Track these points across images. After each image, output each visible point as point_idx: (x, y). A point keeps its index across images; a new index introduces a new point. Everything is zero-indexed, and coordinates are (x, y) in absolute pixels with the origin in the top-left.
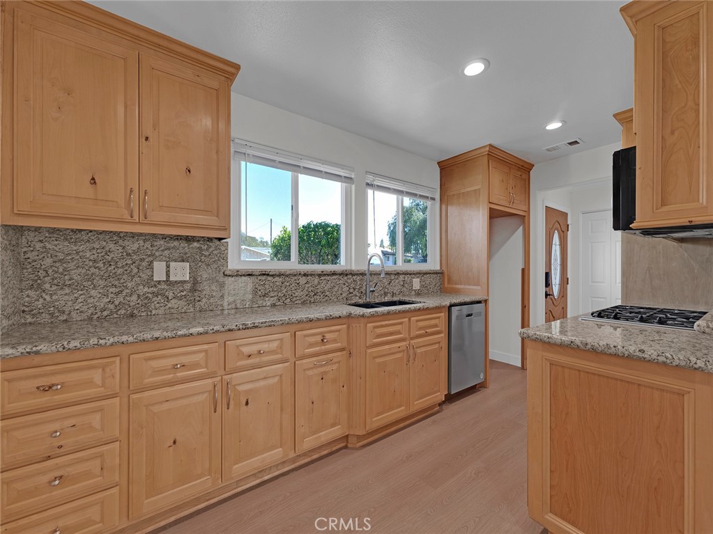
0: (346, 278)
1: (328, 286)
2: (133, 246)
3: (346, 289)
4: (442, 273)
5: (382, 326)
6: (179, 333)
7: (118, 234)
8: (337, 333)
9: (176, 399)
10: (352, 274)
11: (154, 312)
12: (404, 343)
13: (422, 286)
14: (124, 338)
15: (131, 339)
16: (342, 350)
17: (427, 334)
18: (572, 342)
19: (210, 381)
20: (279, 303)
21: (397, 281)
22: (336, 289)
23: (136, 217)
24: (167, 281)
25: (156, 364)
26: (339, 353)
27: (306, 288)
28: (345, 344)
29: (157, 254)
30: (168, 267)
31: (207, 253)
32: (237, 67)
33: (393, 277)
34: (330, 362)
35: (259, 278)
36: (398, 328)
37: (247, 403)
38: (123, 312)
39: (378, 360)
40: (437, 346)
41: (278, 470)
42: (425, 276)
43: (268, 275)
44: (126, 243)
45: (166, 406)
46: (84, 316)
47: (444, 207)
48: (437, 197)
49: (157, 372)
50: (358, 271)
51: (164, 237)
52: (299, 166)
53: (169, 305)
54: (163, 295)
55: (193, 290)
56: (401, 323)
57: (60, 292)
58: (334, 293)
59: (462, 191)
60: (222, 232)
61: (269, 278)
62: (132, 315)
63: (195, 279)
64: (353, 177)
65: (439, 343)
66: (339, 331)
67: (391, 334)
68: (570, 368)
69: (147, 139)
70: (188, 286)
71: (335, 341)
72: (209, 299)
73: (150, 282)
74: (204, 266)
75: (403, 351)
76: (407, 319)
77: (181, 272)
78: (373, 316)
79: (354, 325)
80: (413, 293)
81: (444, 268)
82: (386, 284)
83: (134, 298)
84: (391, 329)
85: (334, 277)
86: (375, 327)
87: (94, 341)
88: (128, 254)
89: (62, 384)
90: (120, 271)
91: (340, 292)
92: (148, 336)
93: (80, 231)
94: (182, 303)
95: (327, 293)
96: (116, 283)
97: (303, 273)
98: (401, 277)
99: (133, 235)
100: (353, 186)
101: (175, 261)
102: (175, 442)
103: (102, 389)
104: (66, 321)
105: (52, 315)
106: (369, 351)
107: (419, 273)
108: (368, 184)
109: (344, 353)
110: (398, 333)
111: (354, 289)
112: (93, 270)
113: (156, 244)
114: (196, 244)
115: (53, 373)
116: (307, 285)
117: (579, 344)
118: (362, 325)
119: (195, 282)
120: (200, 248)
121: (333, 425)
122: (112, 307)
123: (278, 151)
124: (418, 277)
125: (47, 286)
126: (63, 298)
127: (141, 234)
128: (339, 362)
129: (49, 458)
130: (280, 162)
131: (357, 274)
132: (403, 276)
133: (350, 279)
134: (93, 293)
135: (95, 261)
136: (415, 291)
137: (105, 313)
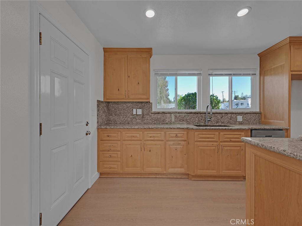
0: (197, 115)
1: (189, 118)
2: (129, 105)
3: (197, 119)
4: (260, 113)
5: (203, 134)
6: (132, 127)
7: (125, 102)
8: (183, 134)
9: (132, 145)
10: (200, 113)
11: (133, 123)
12: (216, 143)
13: (243, 120)
14: (121, 127)
15: (122, 128)
16: (185, 141)
17: (231, 141)
18: (258, 144)
19: (140, 142)
20: (169, 123)
21: (226, 117)
22: (192, 119)
23: (127, 98)
24: (136, 114)
25: (127, 135)
26: (183, 142)
27: (179, 118)
28: (186, 139)
29: (134, 107)
30: (136, 110)
31: (146, 106)
32: (151, 49)
33: (224, 115)
34: (179, 144)
35: (162, 114)
36: (212, 136)
37: (150, 151)
38: (127, 122)
39: (200, 148)
40: (239, 148)
41: (161, 176)
42: (246, 115)
43: (165, 113)
44: (128, 104)
45: (130, 146)
46: (120, 122)
47: (262, 77)
48: (258, 72)
49: (128, 137)
50: (203, 112)
51: (136, 102)
52: (177, 74)
53: (137, 121)
54: (135, 118)
55: (143, 117)
56: (214, 134)
57: (115, 116)
58: (192, 121)
59: (273, 67)
60: (148, 100)
61: (165, 114)
62: (129, 123)
63: (143, 114)
64: (201, 73)
65: (241, 147)
66: (183, 133)
67: (208, 138)
68: (262, 158)
69: (129, 77)
70: (141, 116)
71: (181, 137)
72: (147, 120)
73: (132, 114)
74: (145, 110)
75: (216, 146)
76: (218, 133)
77: (140, 112)
78: (197, 129)
79: (190, 132)
80: (238, 123)
81: (262, 111)
82: (220, 118)
83: (129, 118)
84: (208, 136)
85: (191, 114)
86: (199, 134)
87: (116, 127)
88: (128, 107)
89: (111, 136)
90: (126, 111)
91: (194, 120)
92: (126, 127)
93: (119, 102)
94: (140, 121)
95: (188, 120)
96: (125, 115)
97: (177, 113)
98: (229, 115)
99: (129, 102)
100: (202, 77)
101: (138, 109)
102: (132, 156)
103: (117, 138)
104: (116, 123)
105: (114, 121)
106: (196, 143)
107: (242, 113)
108: (209, 75)
109: (186, 142)
110: (213, 138)
111: (201, 120)
112: (121, 111)
113: (134, 104)
114: (143, 104)
115: (109, 133)
116: (179, 117)
117: (260, 145)
118: (193, 132)
119: (143, 115)
120: (144, 105)
121: (181, 168)
122: (124, 120)
123: (169, 70)
124: (241, 115)
125: (113, 115)
126: (116, 118)
127: (130, 102)
128: (183, 145)
129: (109, 151)
130: (170, 74)
131: (203, 113)
132: (231, 114)
133: (199, 115)
134: (121, 117)
135: (121, 109)
136: (239, 122)
137: (123, 122)
